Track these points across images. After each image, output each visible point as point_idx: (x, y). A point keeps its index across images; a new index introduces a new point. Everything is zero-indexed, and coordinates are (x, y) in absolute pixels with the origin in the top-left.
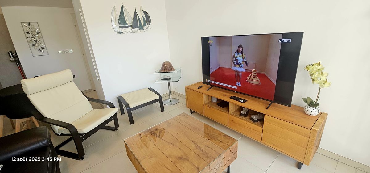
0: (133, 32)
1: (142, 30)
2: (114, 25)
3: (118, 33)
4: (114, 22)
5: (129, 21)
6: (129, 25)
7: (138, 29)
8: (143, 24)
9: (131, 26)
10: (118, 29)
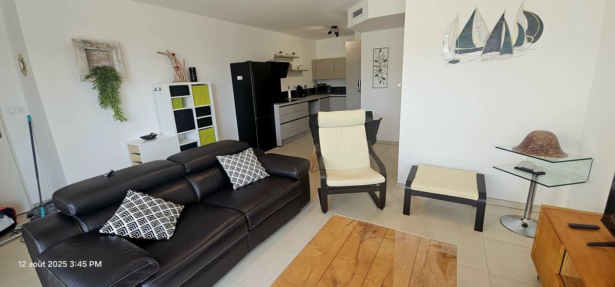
0: (484, 60)
1: (506, 56)
2: (446, 50)
3: (450, 62)
4: (447, 45)
5: (480, 38)
6: (477, 47)
7: (499, 53)
8: (514, 42)
9: (480, 49)
10: (451, 56)
